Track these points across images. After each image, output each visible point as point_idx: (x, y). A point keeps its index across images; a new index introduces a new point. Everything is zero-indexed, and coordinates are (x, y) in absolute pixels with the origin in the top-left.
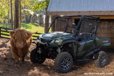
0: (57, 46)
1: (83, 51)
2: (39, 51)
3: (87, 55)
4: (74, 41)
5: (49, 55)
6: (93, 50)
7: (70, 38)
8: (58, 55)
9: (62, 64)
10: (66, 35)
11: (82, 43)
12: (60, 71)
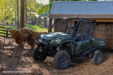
0: (57, 45)
1: (79, 50)
2: (40, 49)
3: (84, 54)
4: (72, 41)
5: (49, 53)
6: (89, 49)
7: (68, 38)
8: (57, 53)
9: (60, 62)
10: (65, 36)
11: (79, 43)
12: (59, 68)
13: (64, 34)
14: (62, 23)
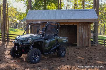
0: (29, 44)
1: (48, 47)
2: (16, 48)
3: (52, 50)
5: (23, 51)
6: (56, 46)
7: (39, 38)
8: (30, 51)
9: (33, 57)
10: (36, 36)
11: (48, 42)
12: (31, 62)
13: (36, 35)
14: (36, 26)
